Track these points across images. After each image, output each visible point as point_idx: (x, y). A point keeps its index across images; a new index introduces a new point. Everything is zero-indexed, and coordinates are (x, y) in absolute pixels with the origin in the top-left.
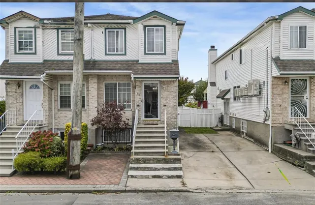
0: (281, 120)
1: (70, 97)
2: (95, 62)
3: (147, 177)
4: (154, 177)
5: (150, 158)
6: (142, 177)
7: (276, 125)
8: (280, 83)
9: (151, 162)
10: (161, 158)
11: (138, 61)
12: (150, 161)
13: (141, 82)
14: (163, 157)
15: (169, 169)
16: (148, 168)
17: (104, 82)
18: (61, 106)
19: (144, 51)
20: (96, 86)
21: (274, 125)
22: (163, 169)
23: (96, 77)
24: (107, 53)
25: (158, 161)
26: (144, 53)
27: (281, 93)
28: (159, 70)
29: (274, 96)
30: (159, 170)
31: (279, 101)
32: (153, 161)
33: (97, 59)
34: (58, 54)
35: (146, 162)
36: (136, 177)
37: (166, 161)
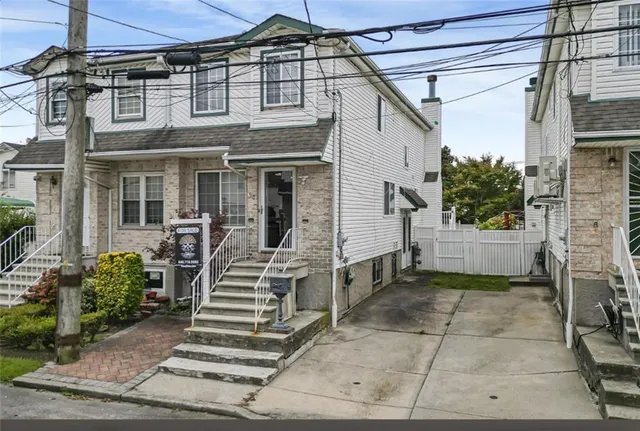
0: (598, 262)
1: (138, 202)
2: (171, 132)
3: (193, 375)
4: (207, 375)
5: (220, 335)
6: (184, 373)
7: (583, 276)
8: (595, 162)
9: (222, 342)
10: (241, 337)
11: (248, 125)
12: (219, 339)
13: (258, 169)
14: (248, 334)
15: (248, 362)
16: (208, 355)
17: (197, 172)
18: (125, 221)
19: (259, 103)
20: (176, 180)
21: (577, 275)
22: (237, 361)
23: (177, 162)
24: (195, 112)
25: (236, 342)
26: (259, 108)
27: (596, 189)
28: (282, 143)
29: (579, 198)
30: (228, 361)
31: (592, 210)
32: (227, 341)
33: (176, 126)
34: (114, 121)
35: (213, 341)
36: (172, 372)
37: (252, 344)
